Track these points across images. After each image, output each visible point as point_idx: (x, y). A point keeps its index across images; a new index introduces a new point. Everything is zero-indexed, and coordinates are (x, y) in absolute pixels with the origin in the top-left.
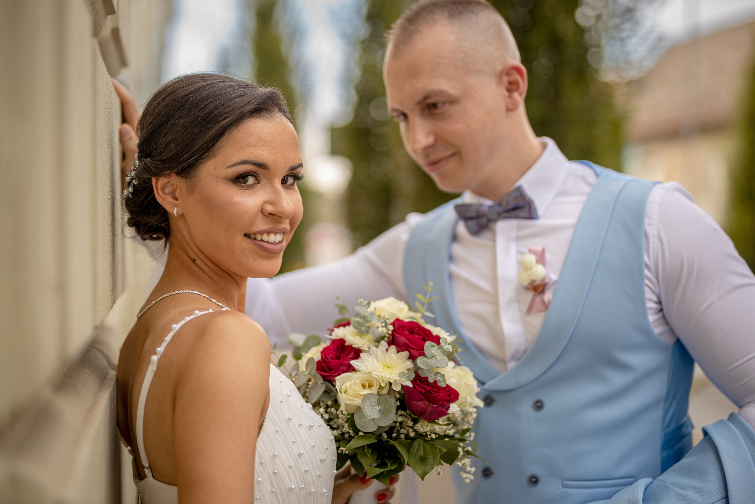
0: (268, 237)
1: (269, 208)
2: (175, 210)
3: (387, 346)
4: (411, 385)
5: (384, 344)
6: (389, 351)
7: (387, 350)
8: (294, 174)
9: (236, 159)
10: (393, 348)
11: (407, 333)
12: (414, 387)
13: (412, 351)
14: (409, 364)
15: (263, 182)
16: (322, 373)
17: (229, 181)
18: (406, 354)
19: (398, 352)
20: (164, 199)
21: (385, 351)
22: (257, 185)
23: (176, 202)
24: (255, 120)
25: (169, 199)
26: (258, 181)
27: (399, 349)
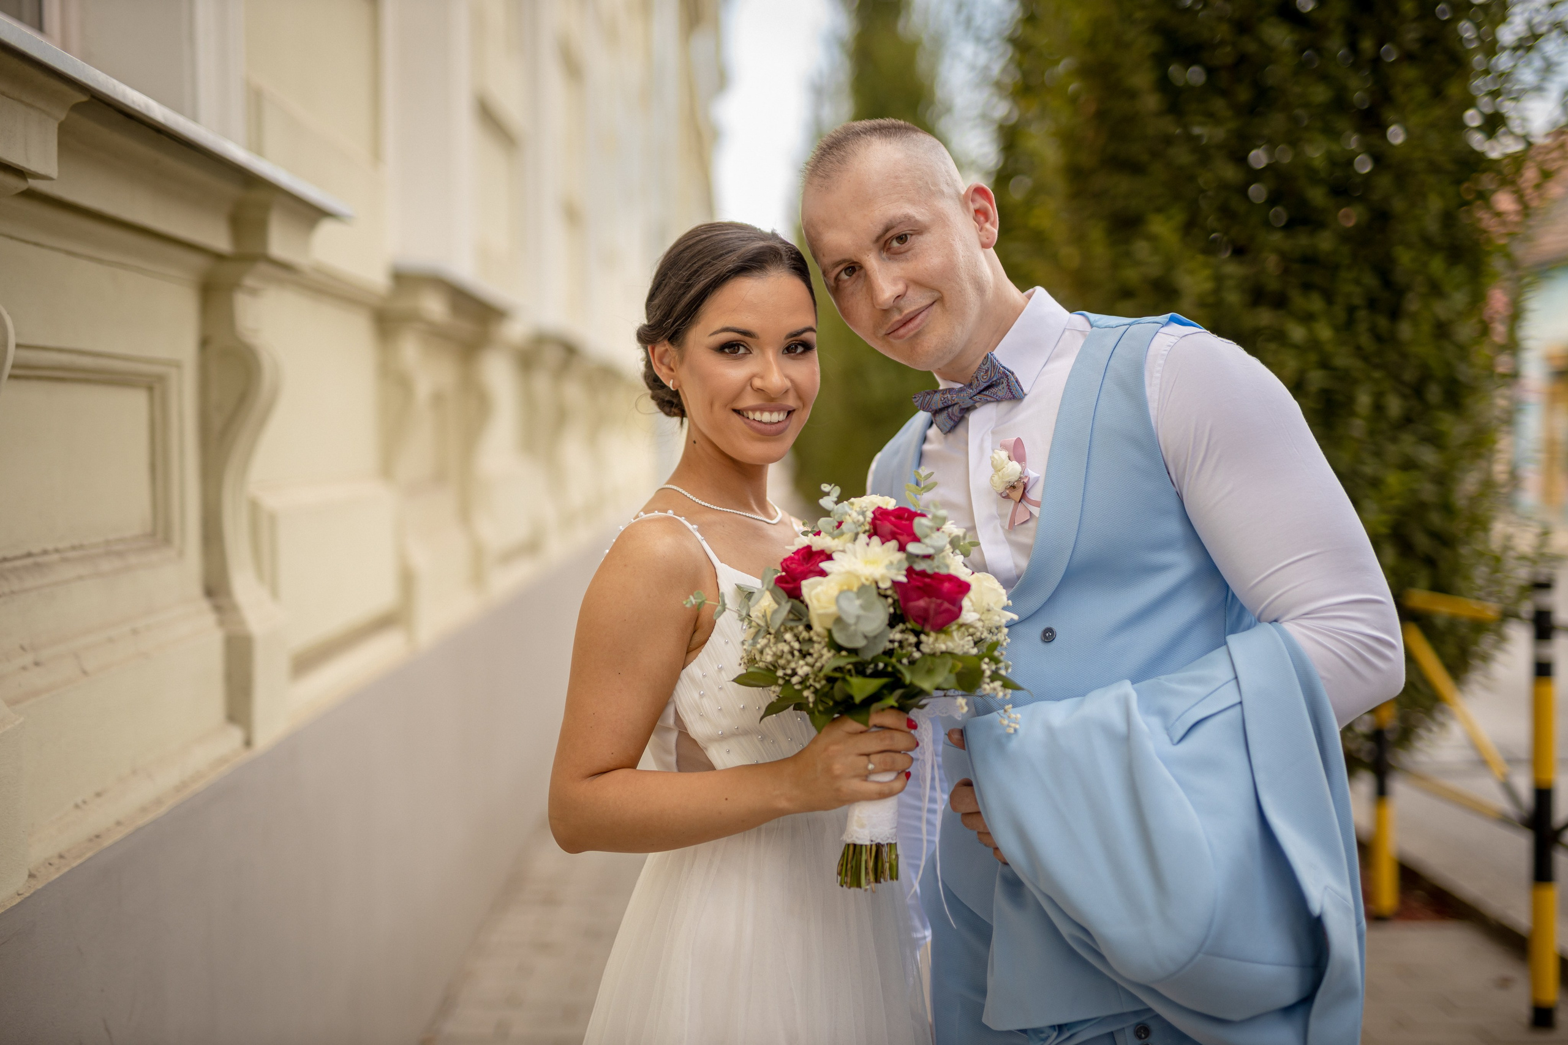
0: (762, 415)
1: (758, 383)
2: (671, 382)
3: (867, 540)
4: (904, 579)
5: (863, 538)
6: (871, 545)
7: (868, 544)
8: (802, 341)
9: (718, 325)
10: (876, 539)
11: (893, 519)
12: (909, 581)
13: (900, 537)
14: (901, 556)
15: (755, 352)
16: (784, 585)
17: (713, 351)
18: (893, 544)
19: (883, 543)
20: (660, 370)
21: (866, 546)
22: (748, 355)
23: (672, 373)
24: (742, 280)
25: (664, 370)
26: (749, 351)
27: (884, 540)
